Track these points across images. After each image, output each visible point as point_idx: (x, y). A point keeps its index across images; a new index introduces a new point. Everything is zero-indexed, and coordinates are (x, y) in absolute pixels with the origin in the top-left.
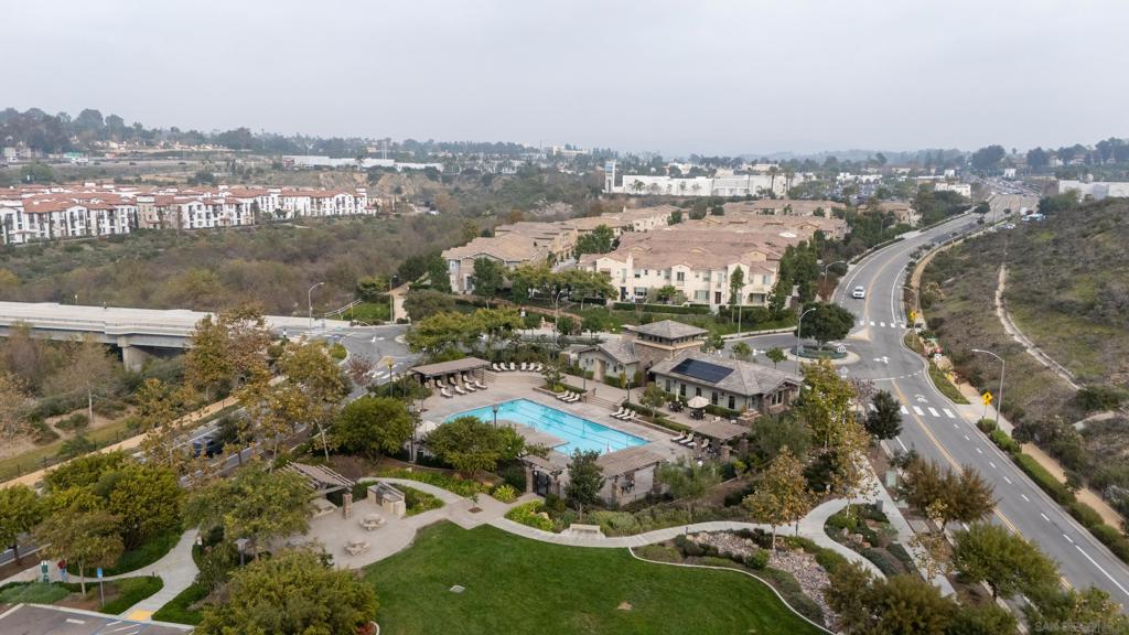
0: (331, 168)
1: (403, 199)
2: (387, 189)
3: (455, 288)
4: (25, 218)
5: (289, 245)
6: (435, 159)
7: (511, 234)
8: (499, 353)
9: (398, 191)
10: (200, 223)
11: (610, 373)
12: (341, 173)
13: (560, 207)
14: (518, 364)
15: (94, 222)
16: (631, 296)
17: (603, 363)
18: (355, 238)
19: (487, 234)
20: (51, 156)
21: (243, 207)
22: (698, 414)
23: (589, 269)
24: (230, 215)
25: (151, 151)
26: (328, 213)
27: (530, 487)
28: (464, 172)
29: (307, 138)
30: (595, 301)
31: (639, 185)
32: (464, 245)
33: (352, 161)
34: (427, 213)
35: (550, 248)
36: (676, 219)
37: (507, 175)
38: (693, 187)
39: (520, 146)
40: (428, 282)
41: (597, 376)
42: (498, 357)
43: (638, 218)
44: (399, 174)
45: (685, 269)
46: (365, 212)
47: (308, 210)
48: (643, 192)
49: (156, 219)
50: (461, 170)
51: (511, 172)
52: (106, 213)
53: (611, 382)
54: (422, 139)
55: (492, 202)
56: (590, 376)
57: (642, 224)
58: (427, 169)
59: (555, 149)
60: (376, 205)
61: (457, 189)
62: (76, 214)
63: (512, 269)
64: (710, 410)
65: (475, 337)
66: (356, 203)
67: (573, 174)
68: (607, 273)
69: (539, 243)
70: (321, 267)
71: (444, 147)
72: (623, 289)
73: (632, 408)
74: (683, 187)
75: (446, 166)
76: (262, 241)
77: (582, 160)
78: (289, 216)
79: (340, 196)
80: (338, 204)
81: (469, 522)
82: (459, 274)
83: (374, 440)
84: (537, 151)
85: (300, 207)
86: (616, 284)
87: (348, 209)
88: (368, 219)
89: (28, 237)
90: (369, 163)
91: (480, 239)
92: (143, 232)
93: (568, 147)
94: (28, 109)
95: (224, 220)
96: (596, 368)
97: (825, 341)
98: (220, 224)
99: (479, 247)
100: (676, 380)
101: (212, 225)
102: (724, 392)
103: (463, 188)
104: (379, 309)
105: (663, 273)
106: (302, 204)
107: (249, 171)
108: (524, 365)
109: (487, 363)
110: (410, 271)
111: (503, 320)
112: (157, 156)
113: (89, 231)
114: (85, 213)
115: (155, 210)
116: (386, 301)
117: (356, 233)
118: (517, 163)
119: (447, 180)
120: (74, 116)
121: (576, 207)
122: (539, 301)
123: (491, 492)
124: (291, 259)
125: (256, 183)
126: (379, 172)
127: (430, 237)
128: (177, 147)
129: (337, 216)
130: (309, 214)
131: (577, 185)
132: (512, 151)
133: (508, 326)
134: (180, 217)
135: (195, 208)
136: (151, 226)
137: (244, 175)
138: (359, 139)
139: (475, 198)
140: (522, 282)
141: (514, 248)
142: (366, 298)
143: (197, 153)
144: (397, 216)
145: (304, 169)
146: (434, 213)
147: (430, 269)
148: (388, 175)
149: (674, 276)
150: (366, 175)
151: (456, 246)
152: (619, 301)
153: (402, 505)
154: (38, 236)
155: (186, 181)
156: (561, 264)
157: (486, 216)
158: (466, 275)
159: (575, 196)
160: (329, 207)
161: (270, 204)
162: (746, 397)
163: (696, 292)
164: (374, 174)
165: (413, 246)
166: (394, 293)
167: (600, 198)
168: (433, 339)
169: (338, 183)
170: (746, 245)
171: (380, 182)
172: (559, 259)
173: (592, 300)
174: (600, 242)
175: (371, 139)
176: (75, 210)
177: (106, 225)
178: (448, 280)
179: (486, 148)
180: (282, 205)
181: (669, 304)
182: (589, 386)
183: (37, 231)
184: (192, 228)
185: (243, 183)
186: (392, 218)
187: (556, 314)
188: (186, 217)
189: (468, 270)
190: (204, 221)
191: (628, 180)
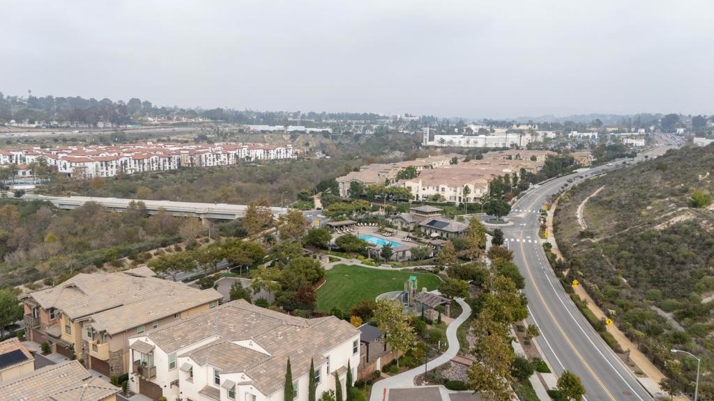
0: (271, 132)
1: (310, 149)
2: (301, 144)
3: (341, 195)
4: (133, 162)
5: (258, 175)
6: (327, 125)
7: (368, 170)
8: (360, 220)
9: (307, 144)
10: (210, 164)
11: (404, 226)
12: (276, 135)
13: (398, 154)
14: (368, 224)
15: (162, 164)
16: (421, 199)
17: (402, 223)
18: (289, 171)
19: (356, 170)
20: (121, 126)
21: (231, 155)
22: (434, 238)
23: (402, 186)
24: (225, 159)
25: (171, 122)
26: (272, 158)
27: (369, 257)
28: (344, 133)
29: (252, 112)
30: (404, 201)
31: (442, 141)
32: (345, 175)
33: (281, 127)
34: (324, 158)
35: (386, 176)
36: (454, 161)
37: (369, 135)
38: (474, 142)
39: (377, 115)
40: (330, 192)
41: (399, 228)
42: (360, 221)
43: (435, 161)
44: (308, 134)
45: (445, 187)
46: (291, 157)
47: (263, 156)
48: (444, 145)
49: (190, 162)
50: (342, 132)
51: (371, 133)
52: (167, 159)
53: (404, 230)
54: (318, 112)
55: (360, 151)
56: (396, 228)
57: (437, 164)
58: (323, 132)
59: (399, 117)
60: (296, 153)
61: (340, 143)
62: (154, 160)
63: (367, 186)
64: (438, 238)
65: (351, 213)
66: (287, 152)
67: (407, 134)
68: (410, 188)
69: (381, 174)
70: (275, 186)
71: (332, 116)
72: (417, 195)
73: (410, 237)
74: (468, 142)
75: (334, 131)
76: (242, 173)
77: (414, 125)
78: (252, 159)
79: (278, 149)
80: (277, 153)
81: (349, 264)
82: (344, 189)
83: (318, 241)
84: (387, 118)
85: (258, 155)
86: (414, 193)
87: (282, 156)
88: (293, 161)
89: (133, 171)
90: (291, 128)
91: (353, 172)
92: (184, 169)
93: (407, 115)
94: (102, 99)
95: (221, 162)
96: (399, 225)
97: (499, 217)
98: (219, 164)
99: (352, 176)
100: (428, 228)
101: (216, 165)
102: (445, 231)
103: (343, 142)
104: (308, 204)
105: (435, 188)
106: (259, 153)
107: (226, 134)
108: (370, 224)
109: (355, 222)
110: (321, 187)
111: (362, 206)
112: (174, 125)
113: (159, 168)
114: (158, 159)
115: (189, 157)
116: (312, 201)
117: (289, 169)
118: (375, 127)
119: (334, 138)
120: (127, 102)
121: (407, 154)
122: (379, 200)
123: (356, 258)
124: (260, 181)
125: (230, 141)
126: (297, 133)
127: (327, 171)
128: (184, 120)
129: (276, 159)
130: (263, 159)
131: (408, 141)
132: (373, 118)
133: (364, 209)
134: (200, 160)
135: (208, 156)
136: (187, 165)
137: (223, 136)
138: (282, 112)
139: (350, 148)
140: (372, 192)
141: (369, 176)
142: (303, 199)
143: (195, 123)
144: (309, 159)
145: (255, 133)
146: (327, 157)
147: (330, 186)
148: (302, 135)
149: (440, 189)
150: (290, 136)
151: (342, 176)
152: (415, 200)
153: (328, 260)
154: (138, 170)
155: (193, 140)
156: (392, 185)
157: (356, 159)
158: (347, 189)
159: (406, 147)
160: (273, 155)
161: (243, 153)
162: (452, 233)
163: (450, 197)
164: (294, 135)
165: (319, 175)
166: (315, 197)
167: (420, 148)
168: (334, 213)
169: (274, 140)
170: (479, 175)
171: (297, 139)
172: (391, 181)
173: (402, 200)
174: (410, 174)
175: (289, 112)
176: (154, 158)
177: (167, 165)
178: (339, 191)
179: (356, 117)
180: (249, 154)
181: (438, 202)
182: (395, 231)
183: (138, 168)
184: (206, 166)
185: (223, 141)
186: (305, 160)
187: (385, 206)
188: (204, 161)
189: (348, 186)
190: (212, 162)
191: (437, 137)
